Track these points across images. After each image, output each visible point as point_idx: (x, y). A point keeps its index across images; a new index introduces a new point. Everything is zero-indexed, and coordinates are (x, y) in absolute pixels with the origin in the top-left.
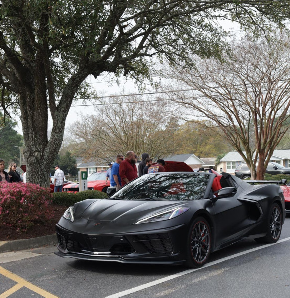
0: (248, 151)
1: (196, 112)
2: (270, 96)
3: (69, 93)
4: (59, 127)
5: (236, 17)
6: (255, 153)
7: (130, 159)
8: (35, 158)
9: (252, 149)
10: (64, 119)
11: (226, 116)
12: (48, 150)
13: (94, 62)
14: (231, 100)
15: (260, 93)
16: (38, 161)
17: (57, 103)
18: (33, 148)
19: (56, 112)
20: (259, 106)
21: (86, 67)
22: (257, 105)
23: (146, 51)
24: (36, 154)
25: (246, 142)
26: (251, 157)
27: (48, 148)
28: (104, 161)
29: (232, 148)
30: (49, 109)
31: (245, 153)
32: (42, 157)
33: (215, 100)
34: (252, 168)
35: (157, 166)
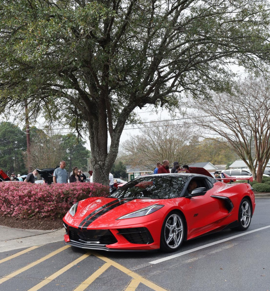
0: (250, 159)
1: (212, 132)
2: (267, 119)
3: (123, 120)
4: (115, 144)
5: (242, 62)
6: (255, 161)
7: (165, 166)
8: (98, 166)
9: (253, 158)
10: (119, 138)
11: (234, 134)
12: (107, 159)
13: (140, 98)
14: (238, 122)
15: (259, 117)
16: (101, 167)
17: (114, 127)
18: (97, 159)
19: (113, 133)
20: (258, 126)
21: (134, 101)
22: (257, 126)
23: (177, 89)
24: (99, 163)
25: (249, 153)
26: (252, 164)
27: (107, 158)
28: (146, 168)
29: (238, 157)
30: (108, 131)
31: (248, 161)
32: (104, 164)
33: (226, 123)
34: (253, 171)
35: (184, 170)
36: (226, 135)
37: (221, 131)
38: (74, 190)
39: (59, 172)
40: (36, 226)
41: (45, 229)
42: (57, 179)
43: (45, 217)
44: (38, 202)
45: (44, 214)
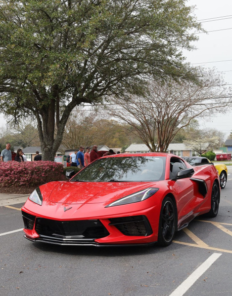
1: (123, 121)
3: (67, 114)
4: (61, 131)
8: (47, 149)
11: (140, 123)
12: (55, 144)
13: (80, 99)
15: (161, 111)
16: (50, 150)
17: (61, 118)
18: (46, 143)
19: (60, 124)
24: (48, 146)
25: (152, 140)
26: (155, 149)
32: (52, 148)
36: (133, 125)
37: (129, 120)
38: (43, 166)
39: (6, 153)
40: (17, 192)
41: (24, 194)
42: (4, 159)
43: (22, 185)
44: (16, 174)
45: (21, 183)
